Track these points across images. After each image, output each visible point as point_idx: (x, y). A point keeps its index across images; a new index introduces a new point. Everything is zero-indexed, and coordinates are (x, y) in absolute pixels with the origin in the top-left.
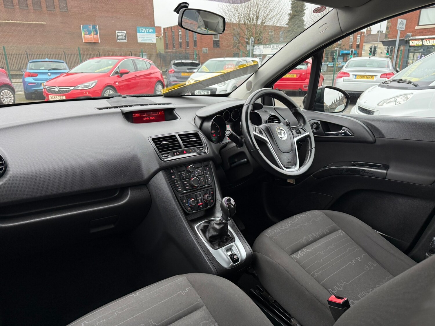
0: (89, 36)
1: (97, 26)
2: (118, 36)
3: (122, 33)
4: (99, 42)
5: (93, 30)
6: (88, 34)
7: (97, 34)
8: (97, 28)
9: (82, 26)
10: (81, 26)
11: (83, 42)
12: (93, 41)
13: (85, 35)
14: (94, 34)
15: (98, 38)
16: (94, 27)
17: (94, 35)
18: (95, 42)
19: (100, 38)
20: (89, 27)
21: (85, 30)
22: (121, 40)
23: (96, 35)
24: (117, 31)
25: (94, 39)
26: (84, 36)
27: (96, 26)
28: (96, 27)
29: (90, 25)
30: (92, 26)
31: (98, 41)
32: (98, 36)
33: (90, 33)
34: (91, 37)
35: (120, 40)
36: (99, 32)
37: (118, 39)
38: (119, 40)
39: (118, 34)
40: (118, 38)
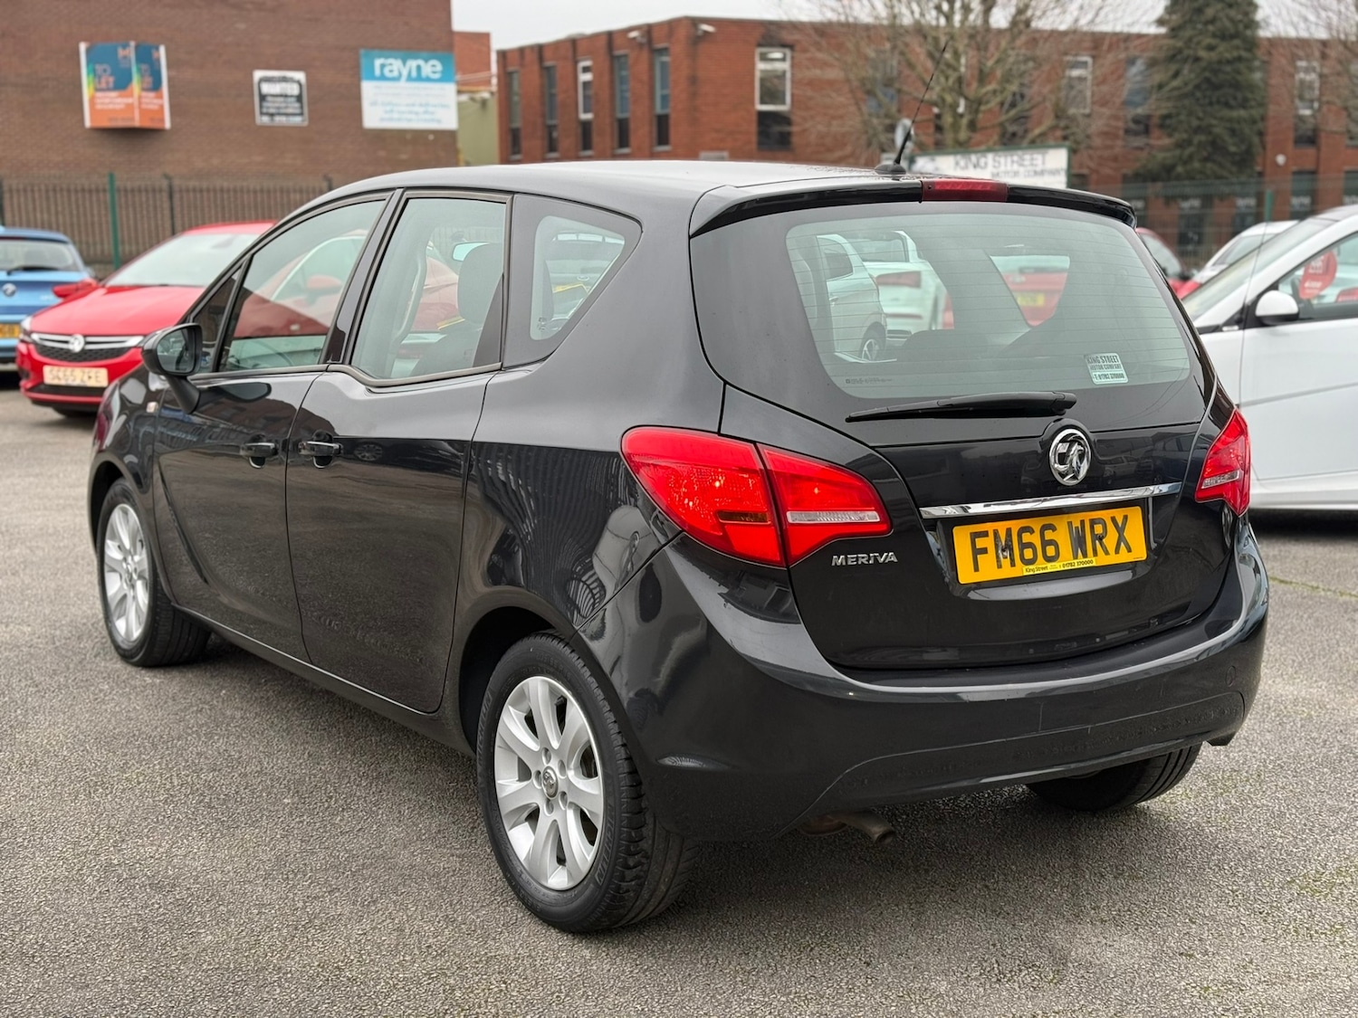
0: (121, 96)
1: (162, 50)
2: (263, 98)
3: (284, 80)
4: (168, 125)
5: (139, 70)
6: (111, 85)
7: (156, 86)
8: (158, 60)
9: (88, 51)
10: (83, 47)
11: (88, 123)
12: (137, 123)
13: (99, 94)
14: (144, 89)
15: (162, 107)
16: (146, 56)
17: (144, 94)
18: (148, 124)
19: (172, 106)
20: (121, 52)
21: (99, 68)
22: (279, 114)
23: (152, 95)
24: (258, 74)
25: (143, 112)
26: (92, 100)
27: (157, 49)
28: (155, 55)
29: (125, 46)
30: (137, 47)
31: (162, 120)
32: (161, 97)
33: (122, 83)
34: (130, 100)
35: (272, 115)
36: (170, 79)
37: (262, 114)
38: (266, 119)
39: (266, 88)
40: (261, 107)
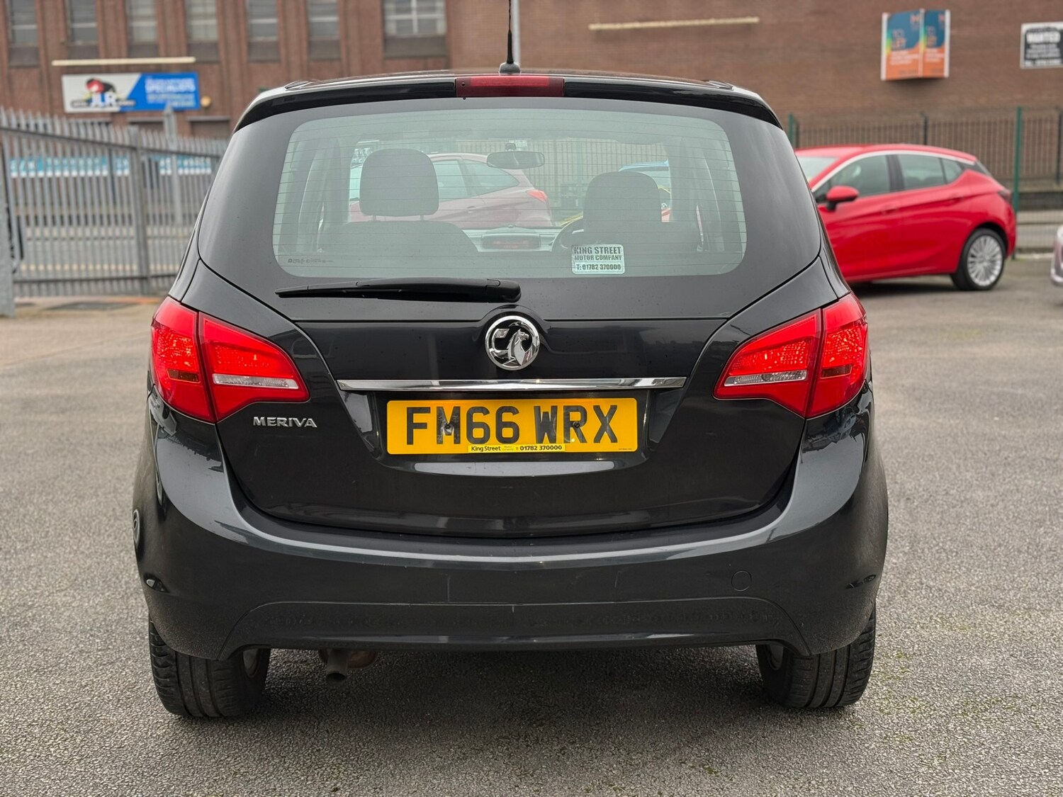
0: (910, 54)
1: (948, 15)
2: (1028, 46)
3: (1048, 30)
4: (946, 73)
5: (926, 32)
6: (904, 45)
7: (939, 43)
8: (943, 23)
9: (889, 20)
10: (885, 17)
11: (884, 76)
12: (920, 74)
13: (894, 53)
14: (928, 46)
15: (943, 60)
16: (933, 21)
17: (928, 50)
18: (929, 74)
19: (951, 58)
20: (913, 18)
21: (895, 32)
22: (1041, 59)
23: (935, 50)
24: (1025, 27)
25: (925, 64)
26: (888, 59)
27: (943, 13)
28: (941, 18)
29: (916, 13)
30: (926, 15)
31: (942, 70)
32: (942, 51)
33: (911, 44)
34: (916, 56)
35: (1034, 60)
36: (952, 37)
37: (1026, 59)
38: (1029, 64)
39: (1032, 38)
40: (1026, 53)
